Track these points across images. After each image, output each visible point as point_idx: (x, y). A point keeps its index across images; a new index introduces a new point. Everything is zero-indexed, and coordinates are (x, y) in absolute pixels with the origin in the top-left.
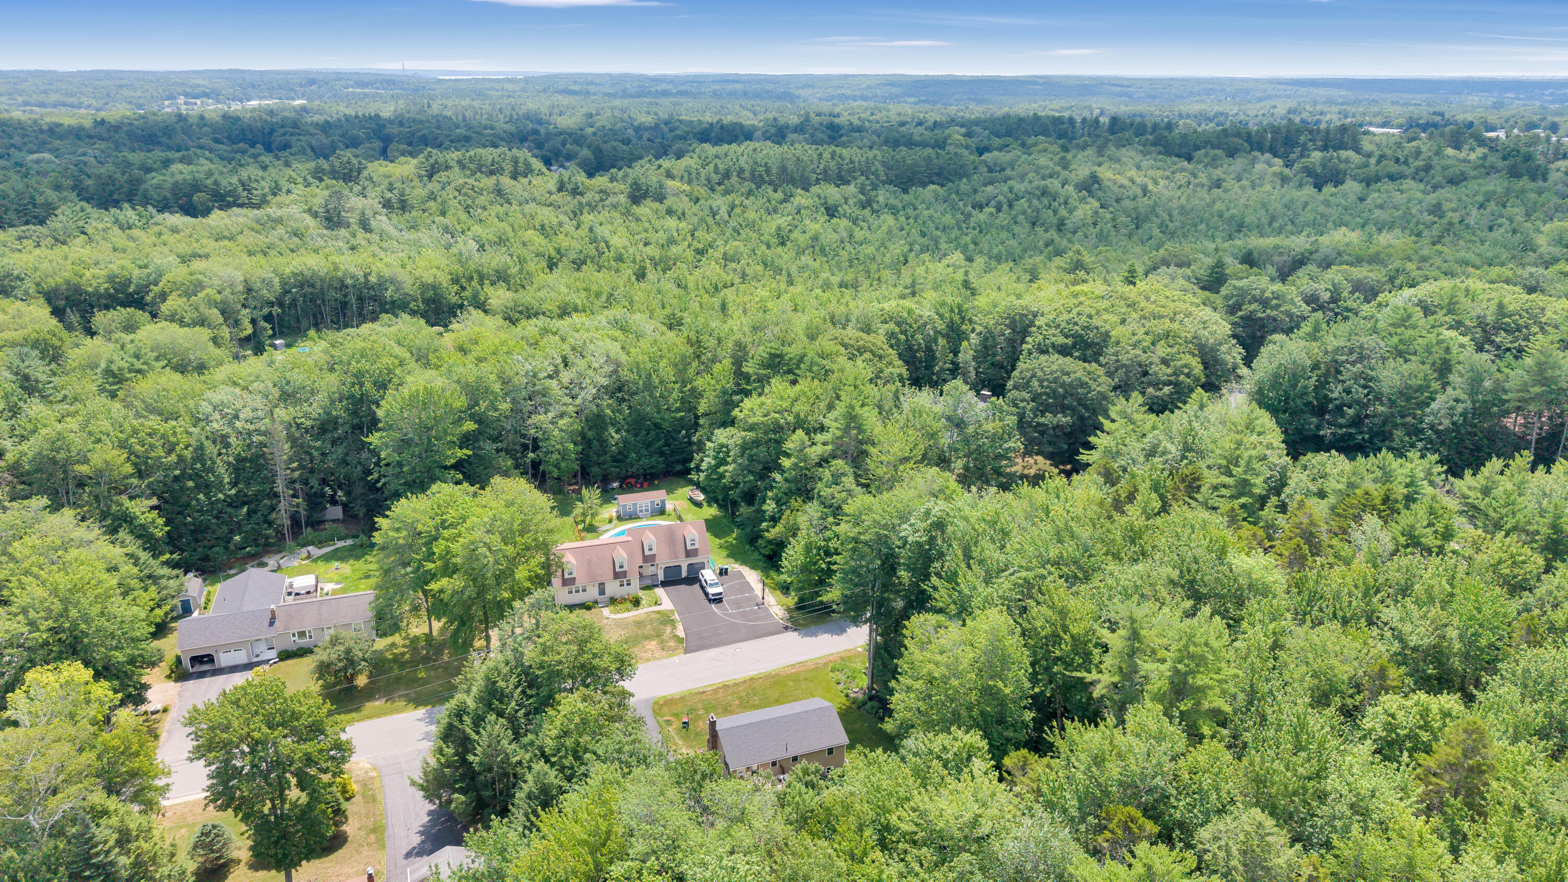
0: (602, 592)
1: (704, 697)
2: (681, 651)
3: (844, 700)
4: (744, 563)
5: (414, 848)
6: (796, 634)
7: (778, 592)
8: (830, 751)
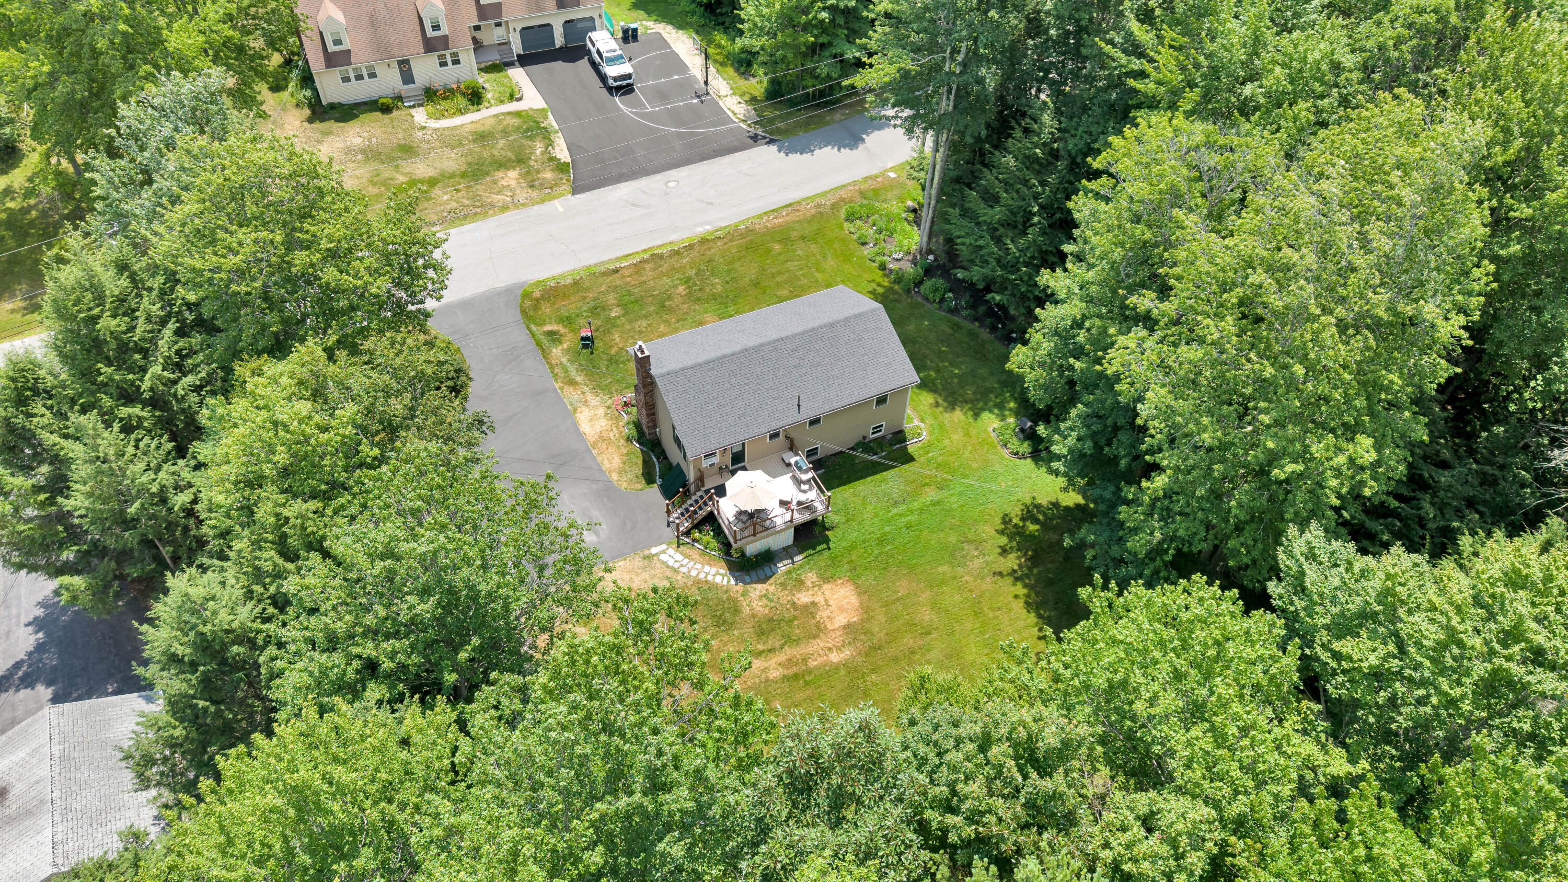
0: (408, 78)
1: (617, 280)
2: (566, 187)
3: (878, 275)
4: (666, 17)
5: (18, 665)
6: (773, 148)
7: (730, 71)
8: (882, 400)
